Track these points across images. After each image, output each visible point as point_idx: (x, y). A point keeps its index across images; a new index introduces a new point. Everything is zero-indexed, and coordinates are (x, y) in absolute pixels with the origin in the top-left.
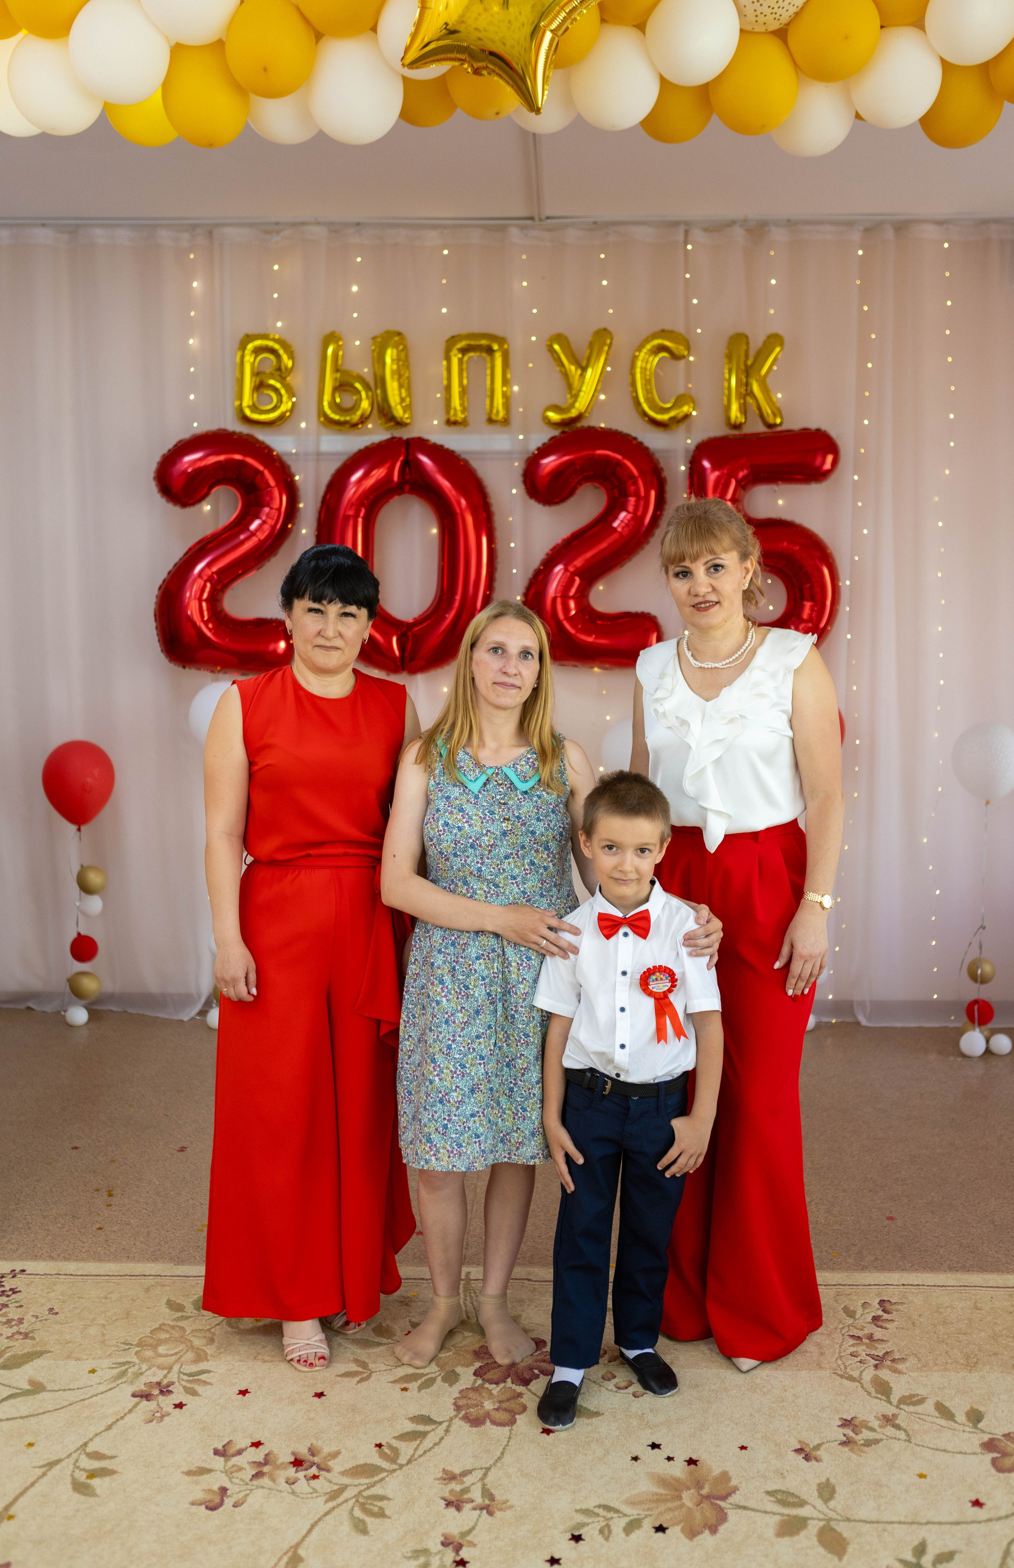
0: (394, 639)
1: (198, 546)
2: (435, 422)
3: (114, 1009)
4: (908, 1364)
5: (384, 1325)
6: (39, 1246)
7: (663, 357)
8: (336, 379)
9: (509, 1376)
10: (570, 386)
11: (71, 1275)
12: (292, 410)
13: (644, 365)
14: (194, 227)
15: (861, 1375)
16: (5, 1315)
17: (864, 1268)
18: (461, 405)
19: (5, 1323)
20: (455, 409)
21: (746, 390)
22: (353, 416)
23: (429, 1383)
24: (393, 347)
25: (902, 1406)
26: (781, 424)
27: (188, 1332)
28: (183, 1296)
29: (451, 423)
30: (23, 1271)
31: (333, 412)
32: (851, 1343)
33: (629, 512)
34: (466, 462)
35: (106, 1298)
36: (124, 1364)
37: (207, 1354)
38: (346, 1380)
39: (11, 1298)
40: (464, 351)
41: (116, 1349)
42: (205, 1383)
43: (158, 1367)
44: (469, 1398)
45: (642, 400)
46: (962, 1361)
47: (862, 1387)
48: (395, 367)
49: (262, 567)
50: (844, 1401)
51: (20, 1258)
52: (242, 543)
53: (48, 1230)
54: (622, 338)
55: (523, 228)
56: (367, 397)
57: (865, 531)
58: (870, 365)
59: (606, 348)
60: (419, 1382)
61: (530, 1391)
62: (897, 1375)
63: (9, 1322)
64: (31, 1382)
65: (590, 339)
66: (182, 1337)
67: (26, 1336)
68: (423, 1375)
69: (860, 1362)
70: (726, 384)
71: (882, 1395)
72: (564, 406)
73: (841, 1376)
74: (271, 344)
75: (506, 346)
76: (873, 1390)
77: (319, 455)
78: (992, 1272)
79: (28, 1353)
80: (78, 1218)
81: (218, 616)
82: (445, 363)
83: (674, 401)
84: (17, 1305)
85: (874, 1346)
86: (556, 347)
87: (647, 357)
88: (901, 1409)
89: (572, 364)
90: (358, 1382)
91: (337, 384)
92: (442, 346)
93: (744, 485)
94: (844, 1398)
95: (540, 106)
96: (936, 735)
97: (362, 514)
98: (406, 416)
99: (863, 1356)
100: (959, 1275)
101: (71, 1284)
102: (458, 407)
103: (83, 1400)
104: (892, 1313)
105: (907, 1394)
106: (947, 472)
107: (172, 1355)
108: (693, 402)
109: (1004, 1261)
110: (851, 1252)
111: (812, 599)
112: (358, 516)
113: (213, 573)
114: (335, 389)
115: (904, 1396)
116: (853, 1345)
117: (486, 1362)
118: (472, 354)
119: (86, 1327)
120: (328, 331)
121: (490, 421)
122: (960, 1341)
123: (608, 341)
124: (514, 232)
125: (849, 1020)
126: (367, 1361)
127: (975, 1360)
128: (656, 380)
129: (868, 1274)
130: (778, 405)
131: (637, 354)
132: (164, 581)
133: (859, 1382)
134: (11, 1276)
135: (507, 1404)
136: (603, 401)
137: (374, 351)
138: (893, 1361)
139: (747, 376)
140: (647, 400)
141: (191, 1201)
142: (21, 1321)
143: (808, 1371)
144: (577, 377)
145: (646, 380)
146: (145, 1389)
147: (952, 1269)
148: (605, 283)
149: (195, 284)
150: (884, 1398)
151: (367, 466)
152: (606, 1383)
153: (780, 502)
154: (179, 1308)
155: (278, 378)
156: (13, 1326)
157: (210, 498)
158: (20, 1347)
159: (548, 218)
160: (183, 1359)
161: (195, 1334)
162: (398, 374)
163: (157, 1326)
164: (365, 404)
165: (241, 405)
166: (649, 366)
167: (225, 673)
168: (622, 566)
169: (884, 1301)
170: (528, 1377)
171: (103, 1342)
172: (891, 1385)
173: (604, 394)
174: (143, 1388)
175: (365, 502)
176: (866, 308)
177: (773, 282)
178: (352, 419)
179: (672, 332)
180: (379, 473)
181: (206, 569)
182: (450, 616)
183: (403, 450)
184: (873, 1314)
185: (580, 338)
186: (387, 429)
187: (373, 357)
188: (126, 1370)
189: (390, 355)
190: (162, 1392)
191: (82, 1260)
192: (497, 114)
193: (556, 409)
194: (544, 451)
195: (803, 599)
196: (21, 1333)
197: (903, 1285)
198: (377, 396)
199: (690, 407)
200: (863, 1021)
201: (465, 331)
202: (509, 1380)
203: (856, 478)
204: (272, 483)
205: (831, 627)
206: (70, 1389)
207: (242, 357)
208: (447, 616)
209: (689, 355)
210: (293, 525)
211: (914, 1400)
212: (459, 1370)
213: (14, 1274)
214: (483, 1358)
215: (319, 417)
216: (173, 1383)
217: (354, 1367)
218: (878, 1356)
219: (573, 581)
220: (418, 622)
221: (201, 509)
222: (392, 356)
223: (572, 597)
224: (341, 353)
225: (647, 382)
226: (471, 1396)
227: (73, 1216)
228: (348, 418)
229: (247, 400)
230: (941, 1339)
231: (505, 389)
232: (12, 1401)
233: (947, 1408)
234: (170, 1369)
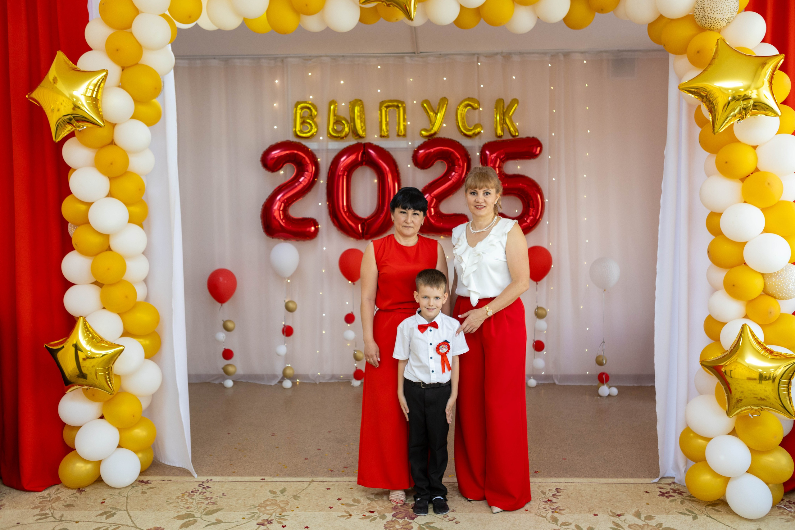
0: (359, 225)
1: (279, 188)
2: (376, 136)
3: (243, 381)
4: (565, 511)
5: (356, 498)
6: (217, 471)
7: (469, 109)
8: (334, 119)
9: (406, 516)
10: (431, 121)
11: (231, 481)
12: (316, 132)
13: (461, 112)
14: (276, 58)
15: (546, 515)
16: (205, 496)
17: (551, 477)
18: (387, 129)
19: (205, 499)
20: (384, 130)
21: (503, 122)
22: (341, 134)
23: (375, 519)
24: (358, 106)
25: (562, 526)
26: (518, 135)
27: (278, 502)
28: (276, 488)
29: (382, 136)
30: (211, 480)
31: (334, 132)
32: (543, 504)
33: (456, 172)
34: (388, 152)
35: (245, 490)
36: (253, 513)
37: (286, 509)
38: (342, 518)
39: (207, 490)
40: (387, 107)
41: (249, 507)
42: (286, 520)
43: (267, 514)
44: (390, 524)
45: (461, 126)
46: (587, 510)
47: (547, 519)
48: (359, 114)
49: (304, 196)
50: (539, 524)
51: (210, 475)
52: (296, 186)
53: (221, 465)
54: (452, 101)
55: (410, 57)
56: (348, 126)
57: (554, 179)
58: (554, 111)
59: (445, 105)
60: (371, 519)
61: (414, 521)
62: (561, 515)
63: (207, 498)
64: (217, 520)
65: (439, 101)
66: (276, 503)
67: (214, 503)
68: (372, 516)
69: (547, 510)
70: (495, 120)
71: (554, 522)
72: (429, 129)
73: (539, 516)
74: (308, 105)
75: (404, 105)
76: (551, 521)
77: (328, 150)
78: (602, 478)
79: (215, 509)
80: (233, 461)
81: (286, 216)
82: (379, 112)
83: (473, 126)
84: (210, 492)
85: (552, 505)
86: (425, 105)
87: (462, 108)
88: (562, 527)
89: (432, 112)
90: (346, 519)
91: (335, 121)
92: (378, 105)
93: (503, 161)
94: (539, 523)
95: (413, 18)
96: (585, 263)
97: (346, 174)
98: (364, 134)
99: (548, 508)
100: (589, 479)
101: (231, 485)
102: (385, 130)
103: (238, 526)
104: (560, 493)
105: (564, 522)
106: (587, 154)
107: (272, 510)
108: (482, 127)
109: (608, 474)
110: (546, 471)
111: (533, 207)
112: (344, 175)
113: (285, 199)
114: (334, 123)
115: (563, 523)
116: (544, 504)
117: (397, 511)
118: (390, 108)
119: (238, 500)
120: (331, 100)
121: (398, 135)
122: (587, 503)
123: (446, 102)
124: (407, 59)
125: (552, 382)
126: (349, 511)
127: (592, 509)
128: (466, 118)
129: (552, 479)
130: (516, 127)
131: (458, 107)
132: (265, 203)
133: (545, 517)
134: (206, 482)
135: (405, 526)
136: (444, 127)
137: (350, 107)
138: (560, 510)
139: (504, 116)
140: (463, 126)
141: (278, 454)
142: (211, 498)
143: (525, 514)
144: (434, 117)
145: (462, 118)
146: (262, 522)
147: (586, 477)
148: (445, 79)
149: (277, 81)
150: (555, 523)
151: (347, 155)
152: (444, 519)
153: (519, 167)
154: (275, 493)
155: (311, 119)
156: (209, 500)
157: (283, 169)
158: (212, 507)
159: (421, 53)
160: (276, 511)
161: (281, 502)
162: (360, 117)
163: (266, 500)
164: (347, 129)
165: (295, 130)
166: (463, 112)
167: (290, 240)
168: (453, 194)
169: (557, 488)
170: (414, 517)
171: (245, 505)
172: (558, 519)
173: (445, 124)
174: (261, 521)
175: (347, 169)
176: (552, 88)
177: (514, 77)
178: (341, 135)
179: (472, 98)
180: (353, 157)
181: (282, 198)
182: (382, 216)
183: (362, 148)
184: (553, 493)
185: (435, 102)
186: (356, 139)
187: (350, 110)
188: (254, 515)
189: (357, 109)
190: (269, 523)
191: (235, 476)
192: (397, 20)
193: (426, 130)
194: (420, 148)
195: (529, 207)
196: (211, 502)
197: (566, 483)
198: (351, 126)
199: (480, 129)
200: (557, 383)
201: (387, 99)
202: (406, 518)
203: (550, 157)
204: (309, 162)
205: (541, 219)
206: (232, 522)
207: (296, 111)
208: (381, 215)
209: (480, 108)
210: (317, 179)
211: (567, 524)
212: (386, 514)
213: (208, 481)
214: (396, 510)
215: (328, 134)
216: (273, 520)
217: (345, 514)
218: (554, 508)
219: (433, 200)
220: (369, 219)
221: (279, 173)
222: (357, 110)
223: (433, 207)
224: (336, 109)
225: (463, 119)
226: (391, 523)
227: (231, 460)
228: (339, 135)
229: (298, 128)
230: (579, 502)
231: (404, 123)
232: (210, 526)
233: (580, 526)
234: (271, 515)
